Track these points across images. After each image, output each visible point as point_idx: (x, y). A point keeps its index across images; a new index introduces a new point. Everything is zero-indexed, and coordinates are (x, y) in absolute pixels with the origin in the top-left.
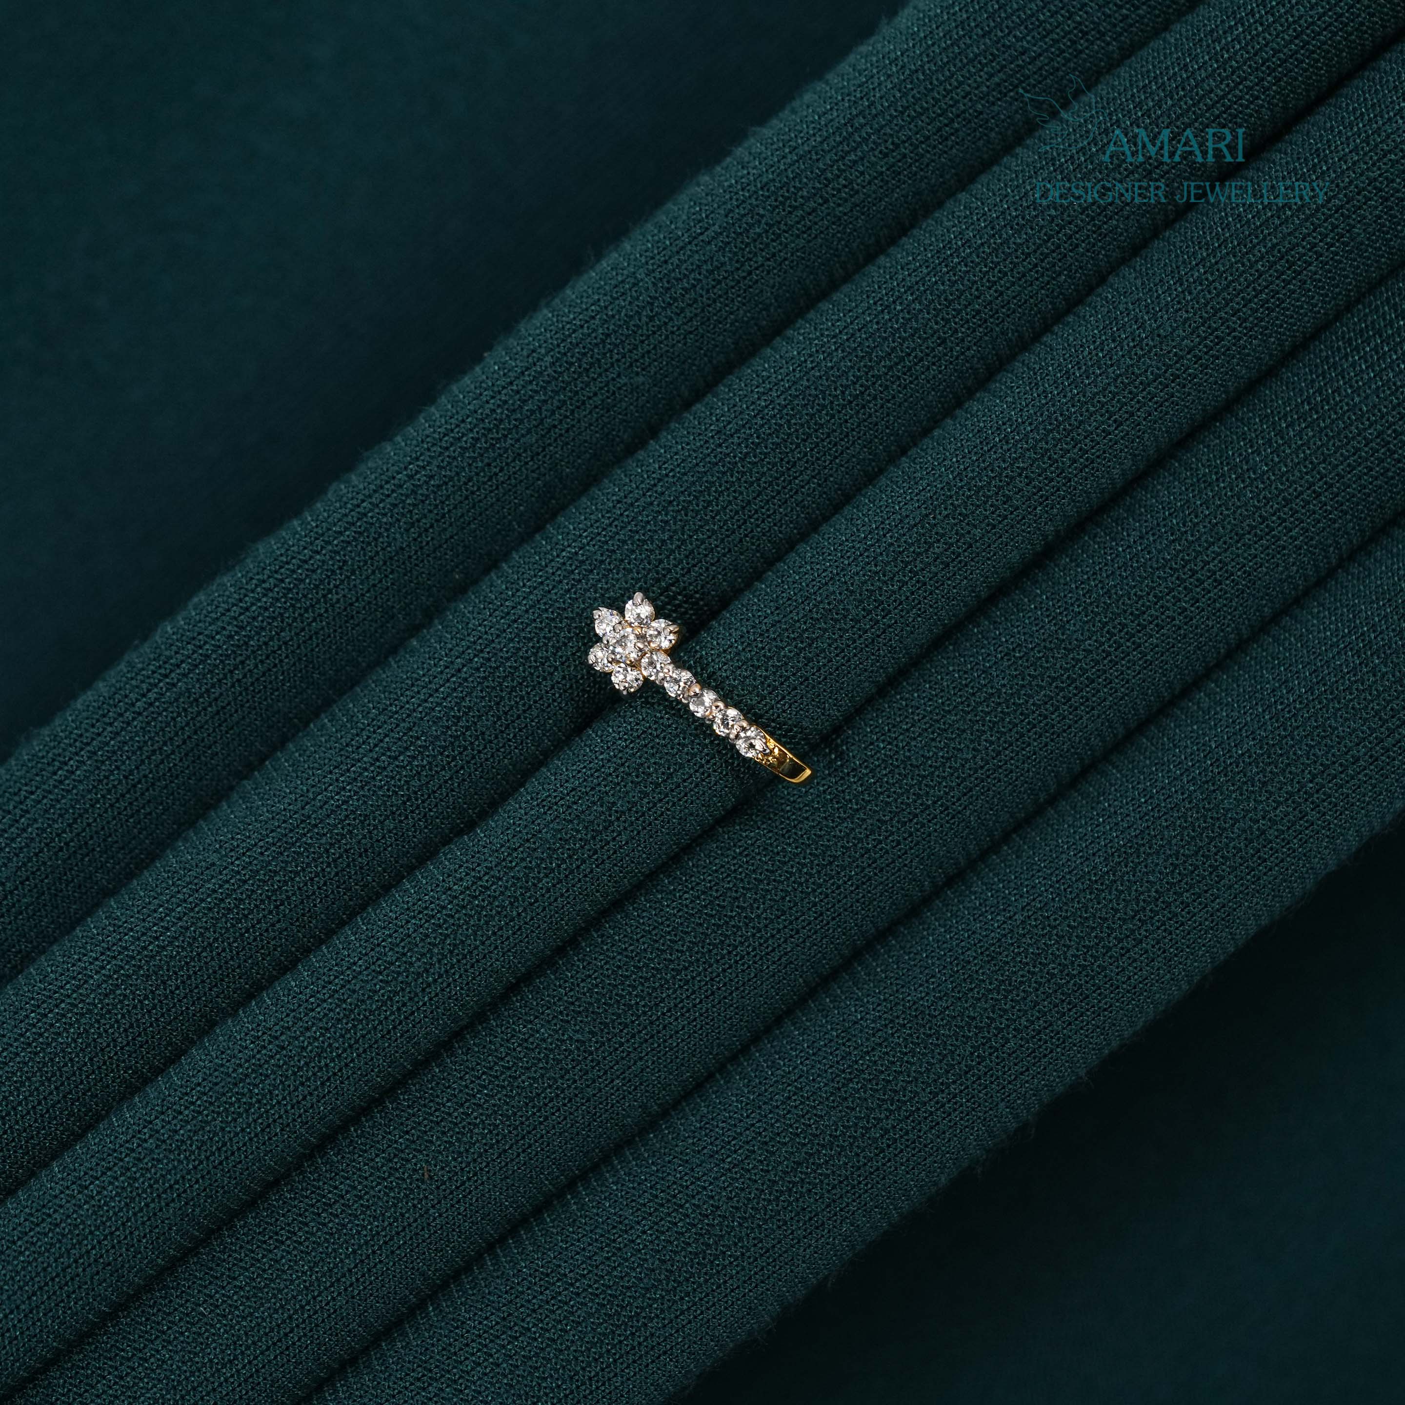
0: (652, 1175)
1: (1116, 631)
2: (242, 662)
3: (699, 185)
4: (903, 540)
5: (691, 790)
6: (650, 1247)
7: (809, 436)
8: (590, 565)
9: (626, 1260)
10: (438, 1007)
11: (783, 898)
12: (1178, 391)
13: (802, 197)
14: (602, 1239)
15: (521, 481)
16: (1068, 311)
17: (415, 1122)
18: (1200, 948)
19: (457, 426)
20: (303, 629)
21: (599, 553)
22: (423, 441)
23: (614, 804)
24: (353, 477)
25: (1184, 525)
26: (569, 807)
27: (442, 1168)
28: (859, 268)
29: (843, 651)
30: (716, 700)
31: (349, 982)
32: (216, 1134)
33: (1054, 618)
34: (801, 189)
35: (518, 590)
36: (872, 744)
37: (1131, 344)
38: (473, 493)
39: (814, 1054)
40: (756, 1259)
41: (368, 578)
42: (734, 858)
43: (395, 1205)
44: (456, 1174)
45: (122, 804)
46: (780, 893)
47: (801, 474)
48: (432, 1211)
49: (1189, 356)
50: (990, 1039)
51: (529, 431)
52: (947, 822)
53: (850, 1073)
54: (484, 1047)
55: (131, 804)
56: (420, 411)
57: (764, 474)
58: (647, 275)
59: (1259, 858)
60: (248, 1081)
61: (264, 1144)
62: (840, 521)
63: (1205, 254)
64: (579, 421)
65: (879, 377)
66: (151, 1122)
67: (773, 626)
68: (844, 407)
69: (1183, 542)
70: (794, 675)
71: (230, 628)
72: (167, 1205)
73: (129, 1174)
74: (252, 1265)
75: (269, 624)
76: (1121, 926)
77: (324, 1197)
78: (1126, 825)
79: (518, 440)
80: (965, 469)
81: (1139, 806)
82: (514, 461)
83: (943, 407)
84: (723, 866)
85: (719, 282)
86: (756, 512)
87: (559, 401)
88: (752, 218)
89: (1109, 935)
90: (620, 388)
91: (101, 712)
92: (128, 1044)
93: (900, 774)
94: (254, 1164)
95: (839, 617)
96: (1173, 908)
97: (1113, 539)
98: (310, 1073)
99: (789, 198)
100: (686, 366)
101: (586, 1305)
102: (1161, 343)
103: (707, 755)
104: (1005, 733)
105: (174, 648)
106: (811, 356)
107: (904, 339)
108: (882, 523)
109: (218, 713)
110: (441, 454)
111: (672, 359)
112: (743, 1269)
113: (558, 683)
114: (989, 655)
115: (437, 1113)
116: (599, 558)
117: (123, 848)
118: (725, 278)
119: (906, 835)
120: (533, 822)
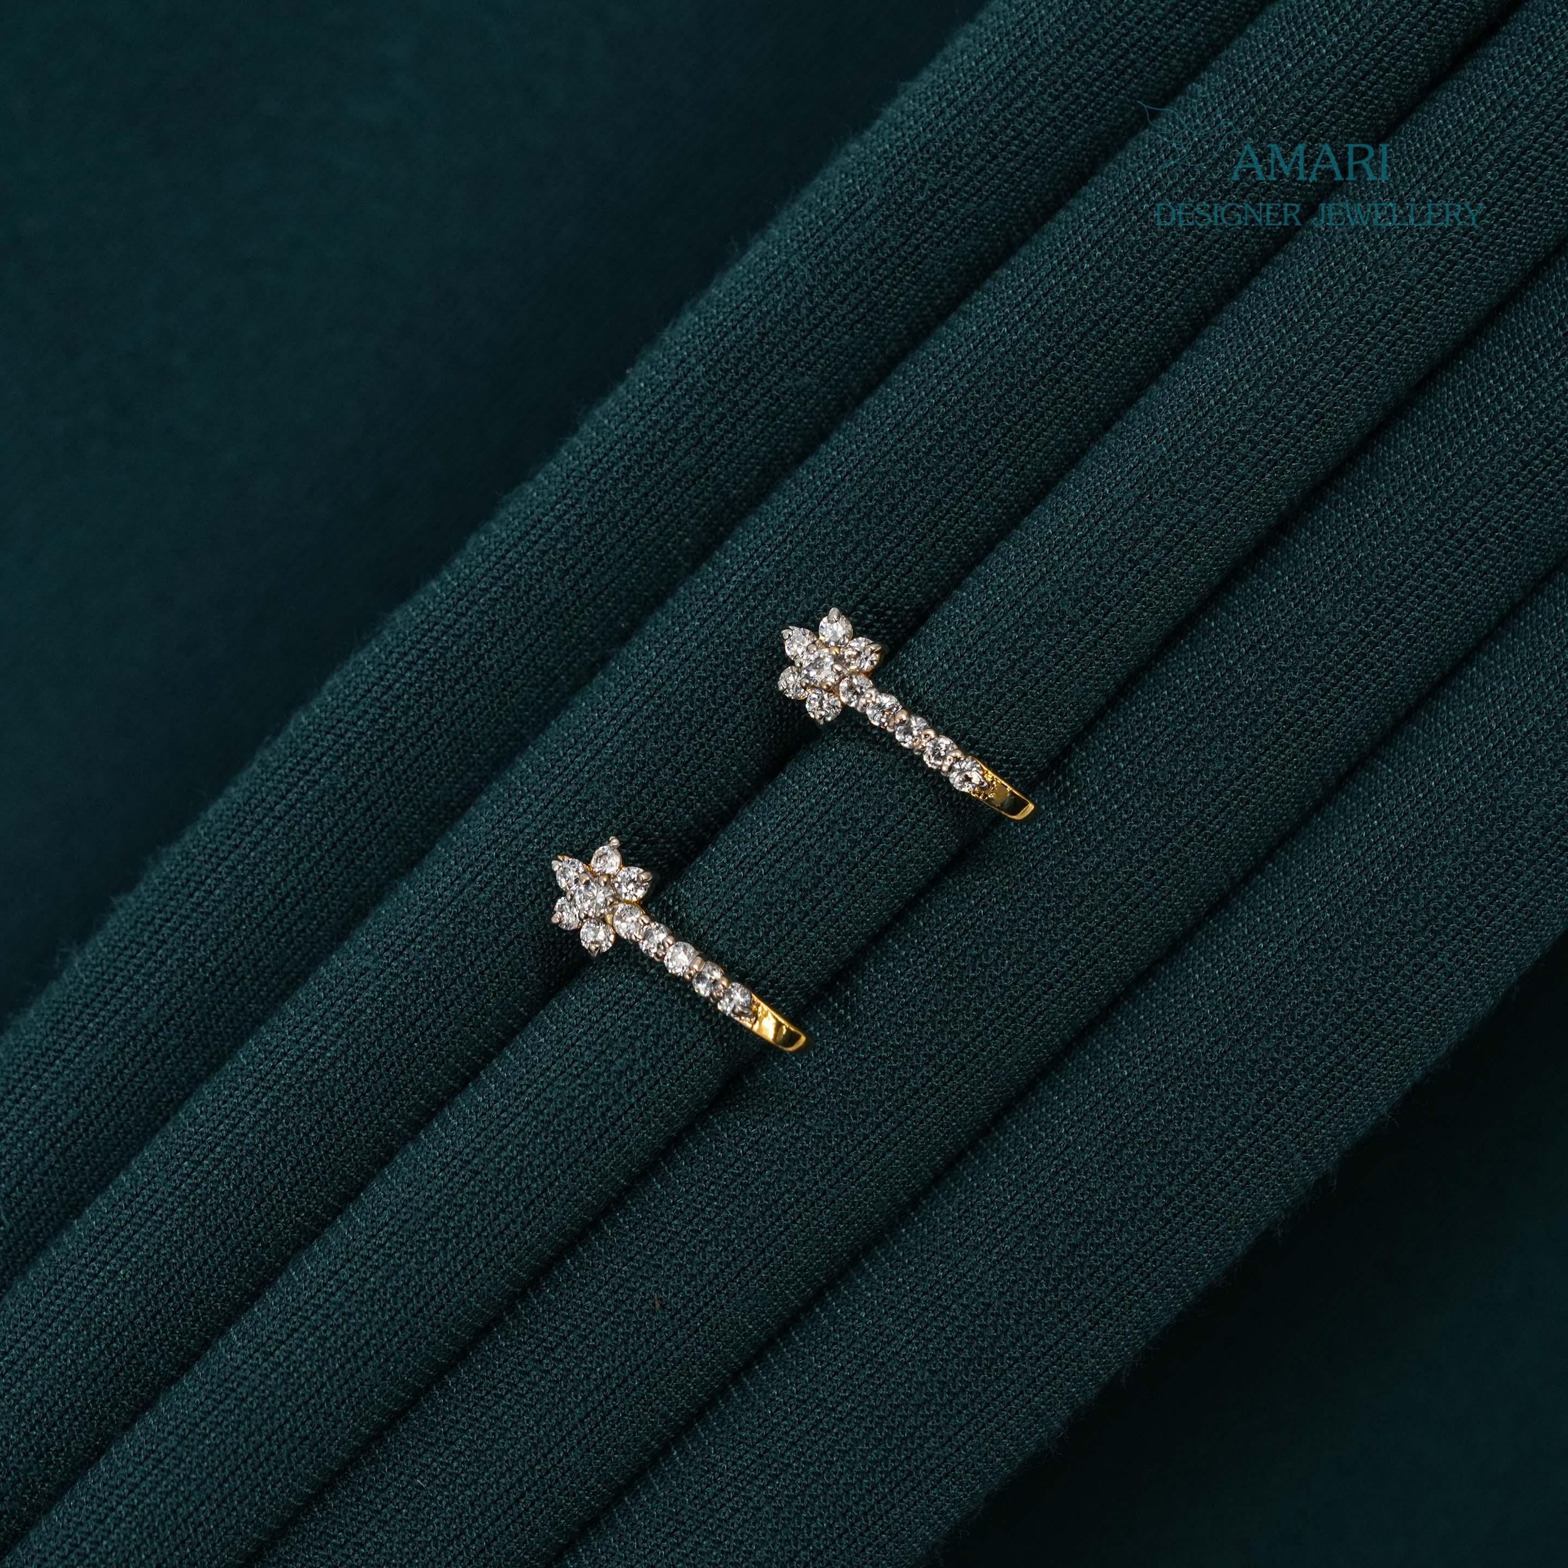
0: (910, 1276)
1: (1372, 608)
2: (391, 748)
3: (848, 154)
4: (1117, 526)
5: (907, 833)
6: (918, 1358)
7: (1000, 420)
8: (766, 588)
9: (892, 1375)
10: (647, 1109)
11: (1030, 949)
12: (1412, 327)
13: (967, 155)
14: (862, 1354)
15: (684, 510)
16: (1277, 250)
17: (638, 1246)
18: (1502, 956)
19: (606, 455)
20: (456, 704)
21: (775, 574)
22: (568, 477)
23: (822, 857)
24: (494, 526)
25: (1436, 481)
26: (771, 866)
27: (675, 1295)
28: (1037, 226)
29: (1062, 658)
30: (925, 728)
31: (544, 1090)
32: (411, 1278)
33: (1300, 601)
34: (965, 146)
35: (686, 625)
36: (1110, 765)
37: (1353, 279)
38: (631, 528)
39: (1079, 1121)
40: (1038, 1359)
41: (522, 637)
42: (970, 911)
43: (625, 1342)
44: (691, 1299)
45: (271, 923)
46: (1025, 944)
47: (995, 464)
48: (668, 1344)
49: (1419, 286)
50: (1277, 1083)
51: (687, 453)
52: (1206, 844)
53: (1123, 1138)
54: (710, 1155)
55: (280, 921)
56: (561, 443)
57: (952, 468)
58: (802, 262)
60: (441, 1214)
61: (467, 1284)
62: (1043, 512)
63: (1425, 169)
64: (742, 435)
65: (1073, 346)
66: (336, 1272)
67: (980, 638)
68: (1036, 383)
69: (1437, 499)
70: (1010, 691)
71: (372, 710)
72: (365, 1364)
73: (318, 1334)
74: (470, 1426)
75: (417, 701)
77: (544, 1340)
78: (1404, 826)
79: (676, 464)
80: (1180, 439)
81: (1418, 803)
82: (674, 487)
83: (1146, 373)
84: (958, 922)
85: (884, 261)
86: (948, 512)
87: (717, 414)
88: (913, 185)
89: (1399, 952)
90: (784, 393)
91: (236, 821)
92: (297, 1184)
93: (1146, 796)
94: (458, 1308)
95: (1054, 620)
96: (1468, 914)
97: (1357, 505)
98: (511, 1198)
99: (952, 158)
100: (856, 360)
101: (852, 1430)
102: (1386, 274)
103: (921, 791)
104: (1259, 737)
105: (311, 740)
106: (993, 329)
107: (1097, 301)
108: (1092, 509)
109: (369, 809)
110: (590, 488)
111: (840, 354)
112: (1025, 1372)
113: (741, 724)
114: (1231, 650)
115: (663, 1234)
116: (776, 580)
117: (277, 973)
118: (890, 256)
119: (1160, 864)
120: (733, 888)
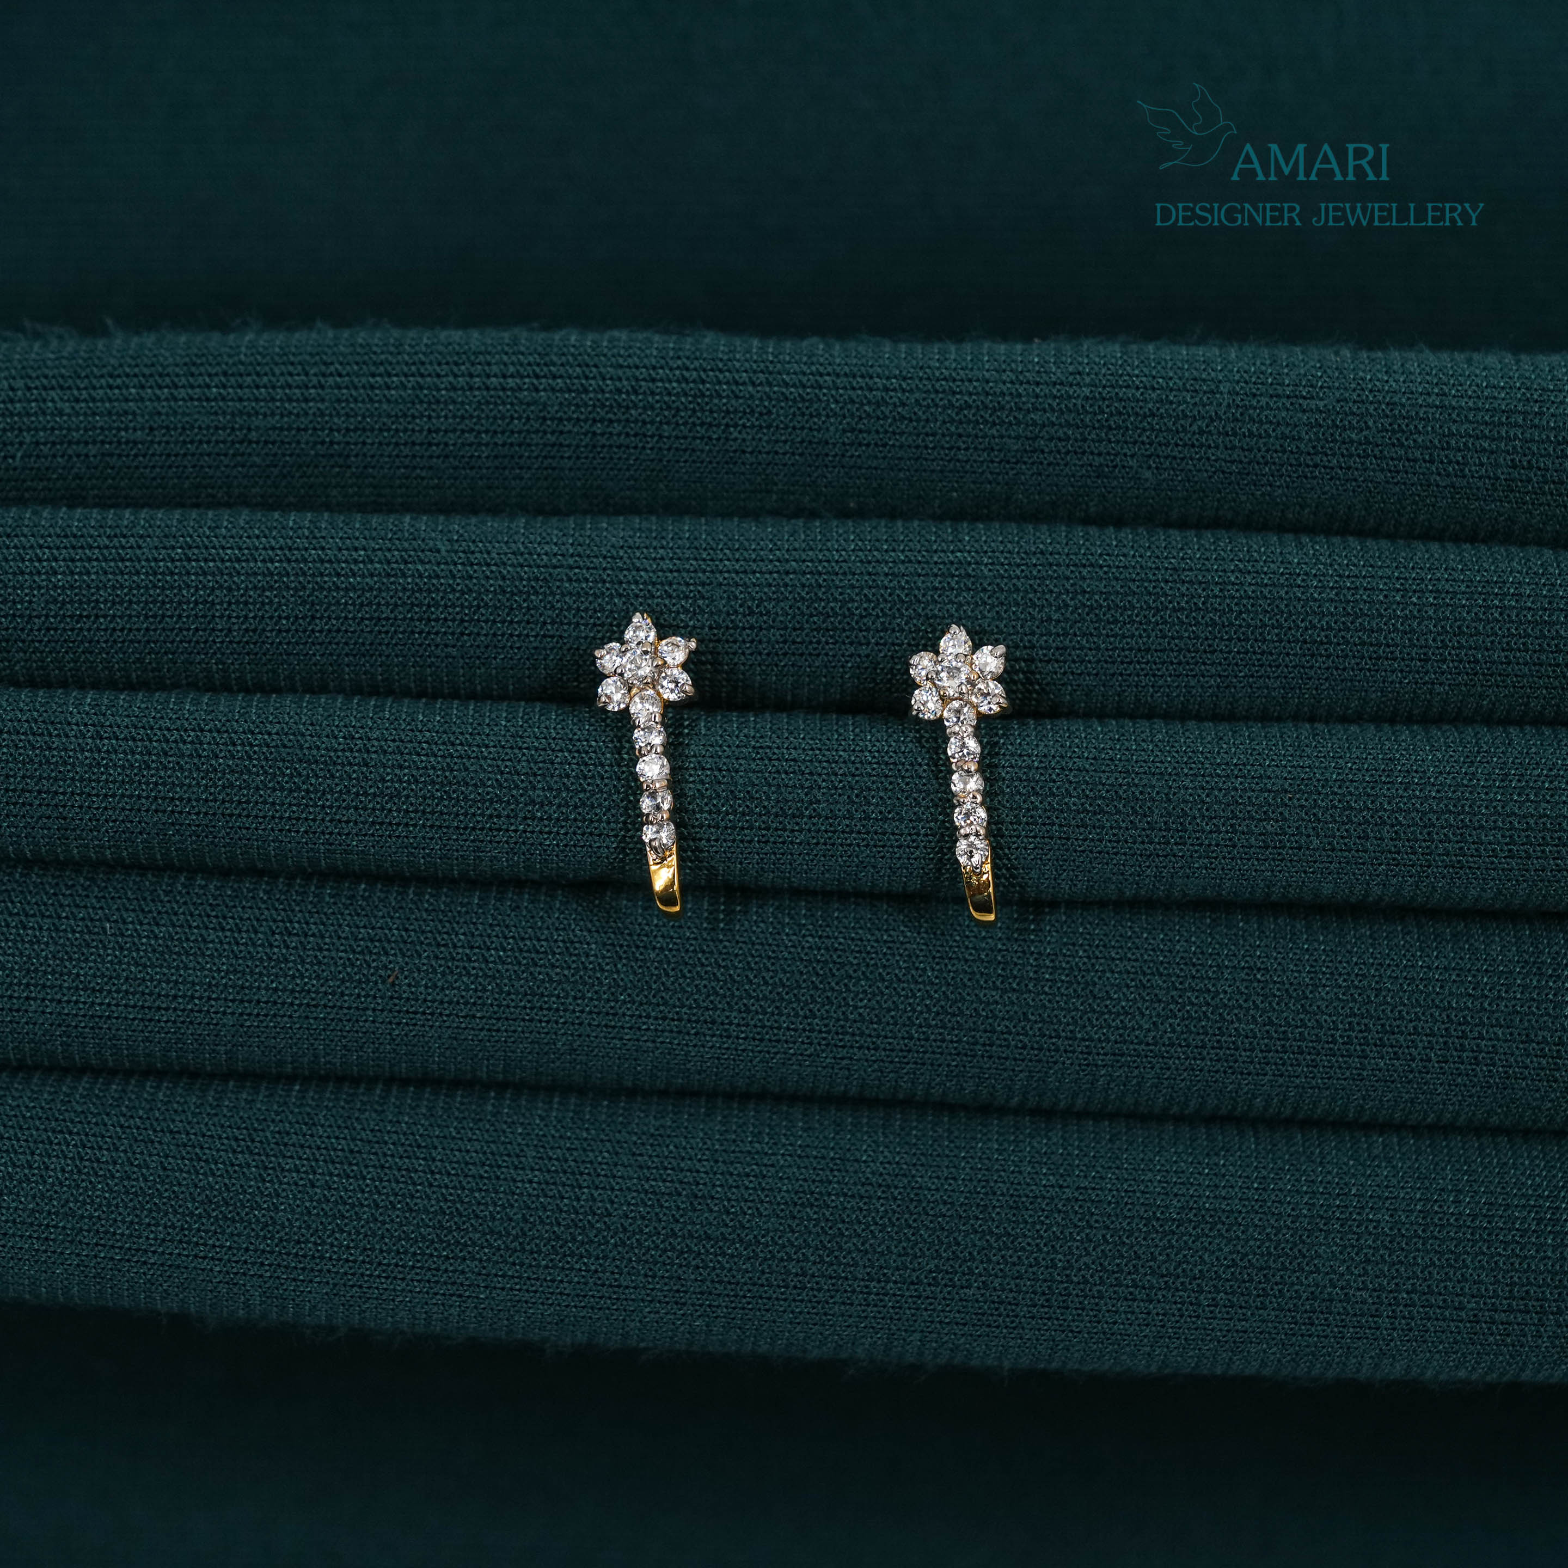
0: (578, 1139)
1: (1357, 1028)
2: (611, 421)
3: (1337, 353)
4: (1249, 794)
5: (892, 846)
6: (525, 1199)
7: (1247, 640)
8: (973, 584)
9: (497, 1192)
10: (524, 843)
11: (889, 1010)
13: (1415, 441)
14: (490, 1157)
15: (974, 472)
16: (1551, 724)
17: (420, 926)
18: (1194, 1349)
19: (962, 380)
20: (685, 438)
21: (989, 580)
22: (921, 368)
23: (818, 802)
24: (837, 347)
25: (1490, 990)
26: (778, 772)
27: (409, 985)
28: (1410, 536)
29: (1118, 842)
30: (979, 790)
31: (469, 758)
32: (248, 787)
33: (1315, 972)
34: (1420, 433)
35: (894, 550)
36: (1074, 945)
38: (926, 447)
39: (800, 1156)
40: (603, 1285)
41: (777, 441)
42: (877, 941)
43: (343, 981)
44: (417, 1000)
45: (406, 451)
46: (890, 1003)
47: (1212, 664)
48: (369, 1012)
50: (956, 1273)
51: (1018, 438)
52: (1080, 1065)
53: (816, 1199)
54: (533, 917)
55: (414, 456)
56: (940, 340)
57: (1181, 638)
58: (1229, 393)
59: (1310, 1318)
60: (313, 766)
61: (281, 831)
62: (1210, 731)
64: (1066, 465)
65: (1347, 643)
66: (202, 730)
67: (1079, 770)
68: (1297, 641)
69: (1478, 1003)
70: (1061, 826)
71: (625, 383)
72: (156, 811)
73: (146, 758)
74: (182, 926)
75: (661, 409)
76: (1146, 1274)
77: (291, 922)
78: (1223, 1194)
79: (1002, 437)
80: (1352, 781)
81: (1248, 1188)
82: (984, 450)
83: (1377, 712)
84: (861, 940)
85: (1284, 451)
86: (1147, 663)
87: (1065, 434)
88: (1358, 422)
89: (1129, 1273)
90: (1124, 467)
91: (456, 358)
92: (239, 643)
93: (1075, 991)
94: (257, 840)
95: (1140, 811)
96: (1202, 1297)
97: (1422, 950)
98: (371, 806)
99: (1403, 431)
100: (1195, 496)
101: (430, 1199)
103: (931, 829)
104: (1191, 1032)
105: (564, 359)
106: (1307, 574)
107: (1396, 630)
108: (1244, 765)
109: (553, 445)
110: (928, 392)
111: (1189, 481)
112: (586, 1284)
113: (859, 656)
114: (1234, 955)
115: (445, 936)
116: (985, 585)
117: (375, 487)
118: (1292, 452)
119: (1036, 1046)
120: (737, 759)
